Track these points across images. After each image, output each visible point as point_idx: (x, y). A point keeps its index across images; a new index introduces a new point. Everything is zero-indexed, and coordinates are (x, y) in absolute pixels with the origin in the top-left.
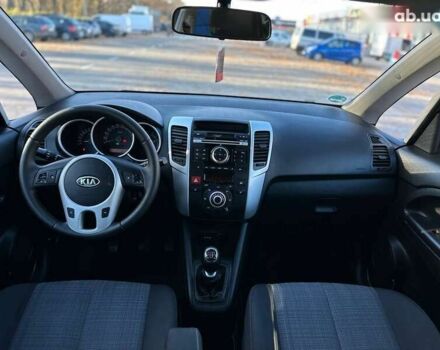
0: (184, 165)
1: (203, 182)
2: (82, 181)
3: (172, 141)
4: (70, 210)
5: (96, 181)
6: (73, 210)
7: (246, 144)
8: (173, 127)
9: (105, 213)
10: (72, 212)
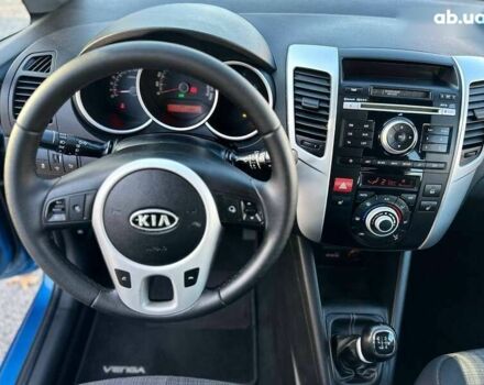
0: (320, 154)
1: (356, 189)
2: (142, 220)
3: (296, 103)
4: (121, 273)
5: (171, 220)
6: (127, 274)
7: (451, 112)
8: (298, 70)
9: (191, 277)
10: (125, 278)
